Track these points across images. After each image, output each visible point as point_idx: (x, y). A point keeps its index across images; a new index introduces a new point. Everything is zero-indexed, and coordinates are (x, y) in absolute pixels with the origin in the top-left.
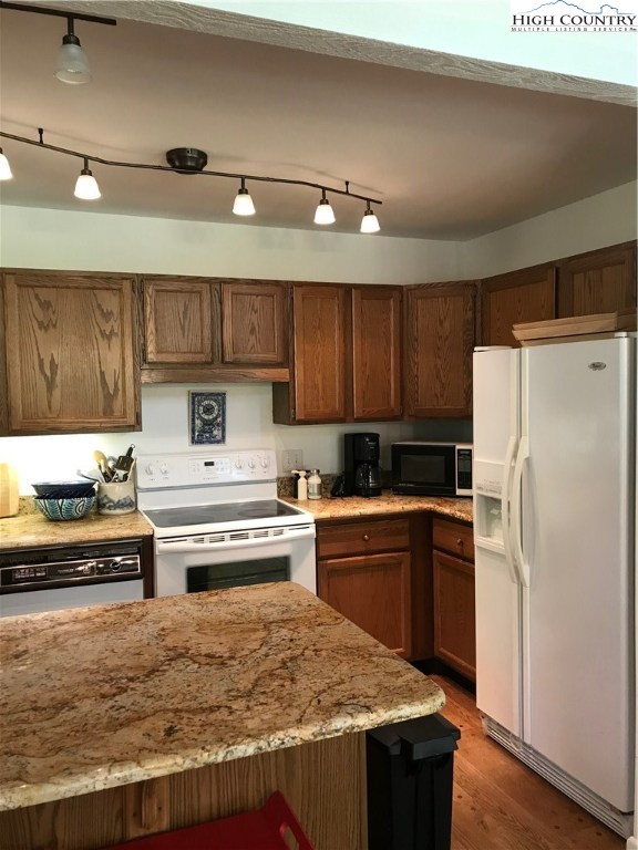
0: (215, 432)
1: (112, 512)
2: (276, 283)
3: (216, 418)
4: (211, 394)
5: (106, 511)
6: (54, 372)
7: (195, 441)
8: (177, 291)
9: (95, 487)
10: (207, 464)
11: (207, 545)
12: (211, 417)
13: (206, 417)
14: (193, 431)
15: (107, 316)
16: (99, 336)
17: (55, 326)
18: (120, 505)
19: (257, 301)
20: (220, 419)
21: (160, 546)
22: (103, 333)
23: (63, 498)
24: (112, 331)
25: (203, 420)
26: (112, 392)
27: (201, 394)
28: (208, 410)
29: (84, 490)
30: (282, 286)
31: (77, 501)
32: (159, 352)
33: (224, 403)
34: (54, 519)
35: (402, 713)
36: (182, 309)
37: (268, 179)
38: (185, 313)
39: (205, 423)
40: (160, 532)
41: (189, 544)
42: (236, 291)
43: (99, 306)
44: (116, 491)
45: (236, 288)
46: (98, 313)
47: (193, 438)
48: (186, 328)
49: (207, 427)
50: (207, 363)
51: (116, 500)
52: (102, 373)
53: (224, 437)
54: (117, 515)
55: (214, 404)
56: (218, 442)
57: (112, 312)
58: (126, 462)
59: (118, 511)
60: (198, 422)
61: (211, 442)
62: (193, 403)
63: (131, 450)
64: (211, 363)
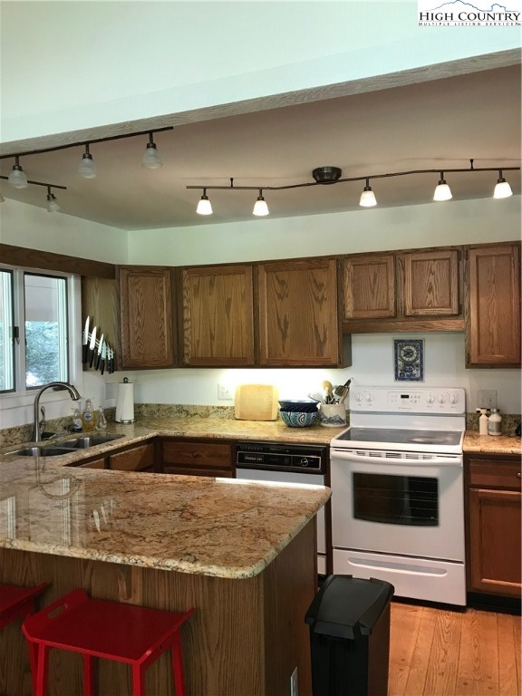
0: (415, 372)
1: (326, 425)
2: (453, 249)
3: (415, 360)
4: (411, 341)
5: (323, 424)
6: (286, 327)
7: (399, 377)
8: (369, 264)
9: (318, 406)
10: (403, 397)
11: (366, 458)
12: (411, 359)
13: (407, 359)
14: (396, 370)
15: (320, 286)
16: (314, 301)
17: (287, 296)
18: (330, 421)
19: (434, 266)
20: (418, 361)
21: (333, 453)
22: (317, 299)
23: (290, 411)
24: (323, 296)
25: (403, 361)
26: (322, 339)
27: (402, 341)
28: (408, 353)
29: (310, 408)
30: (458, 251)
31: (299, 414)
32: (356, 309)
33: (422, 348)
34: (292, 426)
35: (210, 570)
36: (372, 278)
37: (387, 175)
38: (375, 280)
39: (406, 364)
40: (334, 442)
41: (353, 455)
42: (415, 259)
43: (315, 281)
44: (330, 411)
45: (415, 257)
46: (314, 285)
47: (396, 376)
48: (376, 291)
49: (409, 369)
50: (390, 317)
51: (329, 417)
52: (316, 327)
53: (422, 376)
54: (329, 428)
55: (413, 349)
56: (417, 380)
57: (323, 285)
58: (342, 390)
59: (331, 425)
60: (400, 363)
61: (412, 380)
62: (396, 348)
63: (349, 382)
64: (395, 317)
